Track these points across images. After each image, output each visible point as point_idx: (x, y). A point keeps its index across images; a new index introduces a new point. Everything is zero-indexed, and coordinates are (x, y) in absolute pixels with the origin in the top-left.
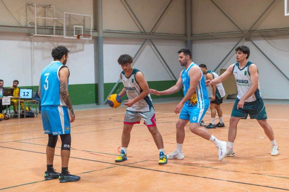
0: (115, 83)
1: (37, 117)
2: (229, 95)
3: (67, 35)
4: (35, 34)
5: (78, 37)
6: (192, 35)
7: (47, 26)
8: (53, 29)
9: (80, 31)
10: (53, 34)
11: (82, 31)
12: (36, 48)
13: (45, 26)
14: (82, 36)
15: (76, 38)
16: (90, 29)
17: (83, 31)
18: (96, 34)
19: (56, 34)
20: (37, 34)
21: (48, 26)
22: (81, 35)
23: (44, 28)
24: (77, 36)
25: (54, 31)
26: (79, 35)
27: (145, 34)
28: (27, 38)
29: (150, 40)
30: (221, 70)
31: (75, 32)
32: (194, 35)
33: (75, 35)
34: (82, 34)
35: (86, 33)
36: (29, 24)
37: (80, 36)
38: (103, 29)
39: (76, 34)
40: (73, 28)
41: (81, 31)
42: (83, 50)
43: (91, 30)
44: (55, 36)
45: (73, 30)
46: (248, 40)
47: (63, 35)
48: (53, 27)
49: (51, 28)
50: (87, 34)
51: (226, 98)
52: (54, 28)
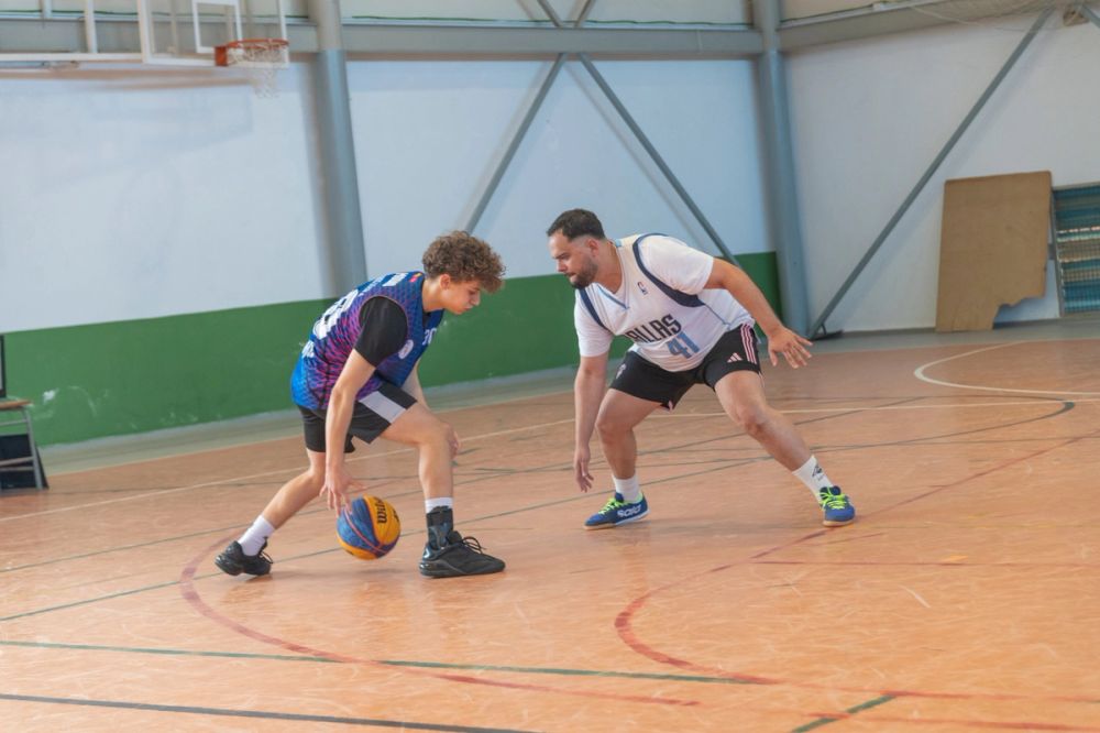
2: (1004, 308)
3: (161, 47)
5: (221, 56)
6: (782, 21)
7: (48, 8)
8: (82, 23)
9: (224, 24)
10: (85, 49)
11: (235, 24)
13: (40, 11)
14: (239, 52)
15: (210, 63)
16: (278, 16)
17: (243, 25)
18: (307, 40)
19: (99, 51)
22: (235, 45)
23: (36, 16)
24: (211, 50)
25: (92, 31)
26: (224, 44)
27: (553, 26)
29: (583, 58)
30: (949, 183)
31: (202, 33)
32: (795, 19)
33: (201, 49)
34: (240, 38)
35: (260, 34)
37: (231, 51)
38: (343, 13)
39: (204, 44)
40: (191, 15)
41: (230, 27)
42: (246, 127)
43: (284, 21)
44: (94, 56)
45: (192, 23)
46: (1081, 16)
47: (138, 50)
48: (82, 12)
49: (74, 17)
50: (262, 40)
51: (991, 326)
52: (90, 19)
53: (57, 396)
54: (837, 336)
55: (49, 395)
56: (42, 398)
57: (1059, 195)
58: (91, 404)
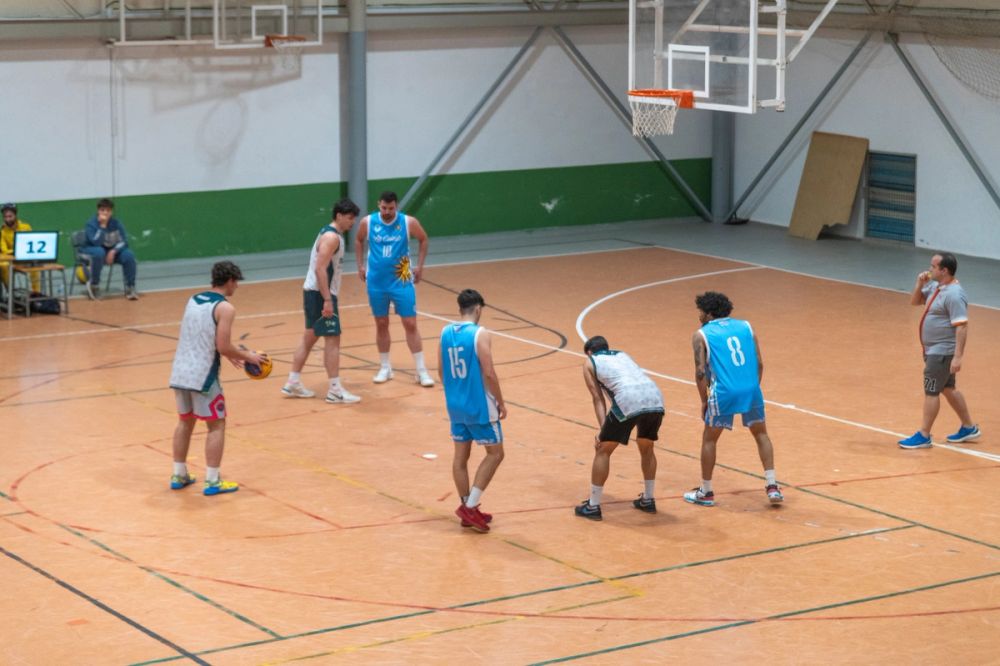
0: (414, 180)
1: (67, 312)
2: (826, 227)
3: (226, 37)
4: (118, 40)
5: (269, 42)
7: (167, 7)
8: (183, 19)
10: (183, 37)
12: (131, 79)
13: (162, 9)
15: (262, 45)
16: (316, 7)
17: (290, 17)
19: (192, 37)
20: (127, 39)
21: (171, 9)
23: (159, 14)
24: (263, 38)
25: (188, 24)
26: (272, 35)
28: (102, 50)
29: (557, 28)
30: (816, 134)
31: (257, 23)
33: (255, 37)
36: (107, 6)
38: (368, 2)
39: (258, 33)
42: (297, 75)
43: (321, 12)
44: (190, 42)
45: (250, 18)
48: (183, 9)
49: (177, 14)
50: (304, 25)
51: (816, 236)
52: (188, 14)
53: (152, 233)
54: (744, 222)
55: (147, 233)
56: (141, 234)
57: (872, 157)
58: (173, 239)
